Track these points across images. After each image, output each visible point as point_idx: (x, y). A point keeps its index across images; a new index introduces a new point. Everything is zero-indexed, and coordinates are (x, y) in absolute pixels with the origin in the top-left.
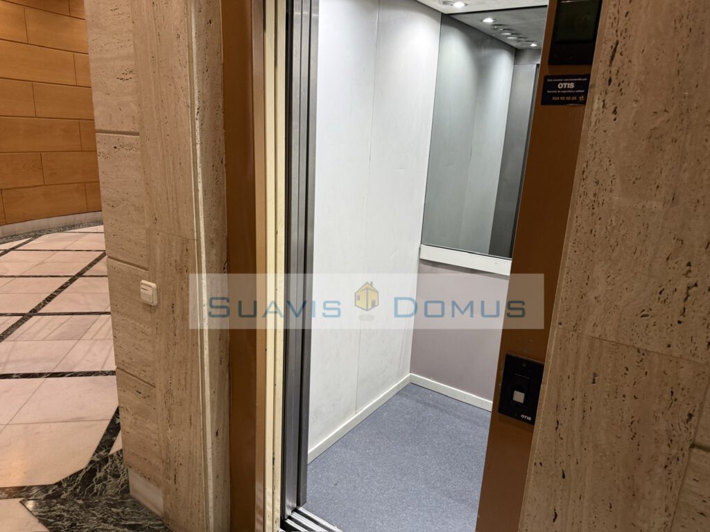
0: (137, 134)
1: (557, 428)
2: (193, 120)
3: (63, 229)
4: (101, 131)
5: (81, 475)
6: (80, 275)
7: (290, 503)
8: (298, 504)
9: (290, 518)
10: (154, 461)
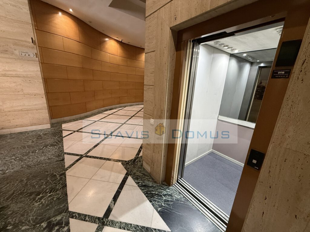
0: (153, 86)
1: (269, 173)
2: (167, 82)
3: (130, 106)
4: (145, 85)
5: (133, 160)
6: (133, 116)
7: (179, 177)
8: (181, 177)
9: (179, 180)
10: (149, 160)
